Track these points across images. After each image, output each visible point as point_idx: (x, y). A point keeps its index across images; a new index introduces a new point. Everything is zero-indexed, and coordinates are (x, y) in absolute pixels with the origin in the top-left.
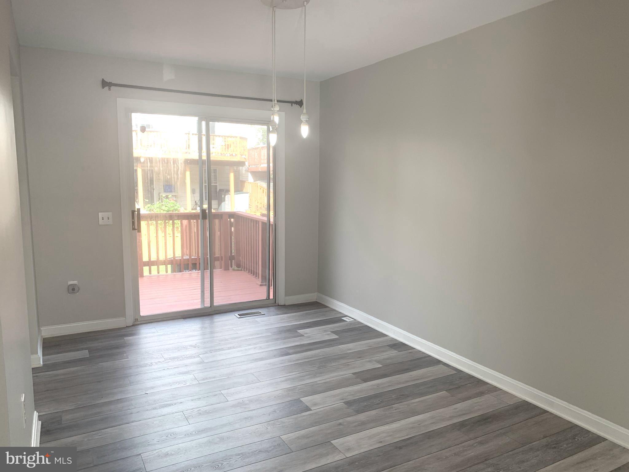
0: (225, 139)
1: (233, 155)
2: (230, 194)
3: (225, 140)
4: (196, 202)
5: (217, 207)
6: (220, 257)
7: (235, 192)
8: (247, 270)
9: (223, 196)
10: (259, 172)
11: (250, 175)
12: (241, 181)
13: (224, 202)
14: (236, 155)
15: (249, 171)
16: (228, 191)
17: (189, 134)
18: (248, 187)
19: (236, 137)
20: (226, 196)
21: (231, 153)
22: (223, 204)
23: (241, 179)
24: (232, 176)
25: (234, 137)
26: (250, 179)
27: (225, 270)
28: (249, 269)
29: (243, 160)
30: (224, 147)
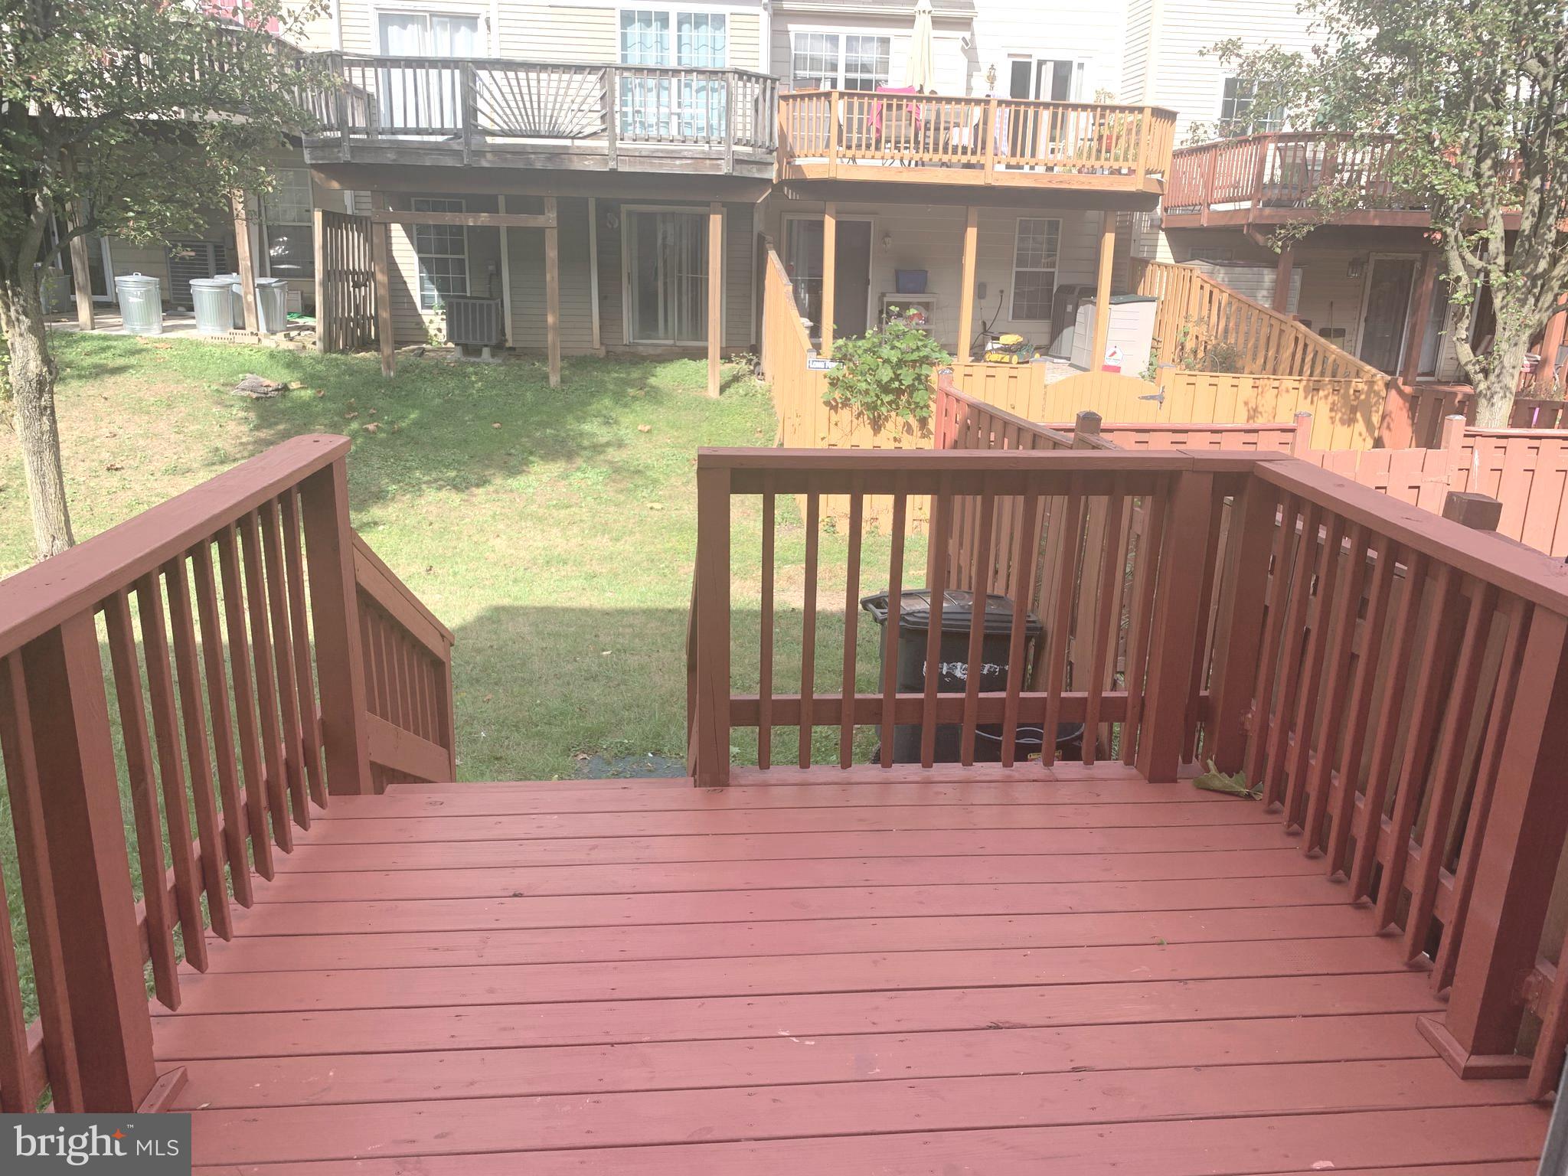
0: (1103, 116)
1: (1120, 173)
2: (1094, 304)
3: (1102, 121)
4: (984, 324)
5: (1044, 340)
6: (1129, 707)
7: (1113, 293)
8: (1278, 795)
9: (1070, 308)
10: (1202, 230)
11: (1162, 237)
12: (1134, 259)
13: (1071, 328)
14: (1132, 172)
15: (1163, 226)
16: (1090, 292)
17: (987, 102)
18: (1157, 282)
19: (1141, 110)
20: (1081, 309)
21: (1116, 166)
22: (1067, 332)
23: (1132, 254)
24: (1109, 240)
25: (1132, 110)
26: (1164, 252)
27: (1153, 779)
28: (1280, 776)
29: (1154, 189)
30: (1095, 144)
